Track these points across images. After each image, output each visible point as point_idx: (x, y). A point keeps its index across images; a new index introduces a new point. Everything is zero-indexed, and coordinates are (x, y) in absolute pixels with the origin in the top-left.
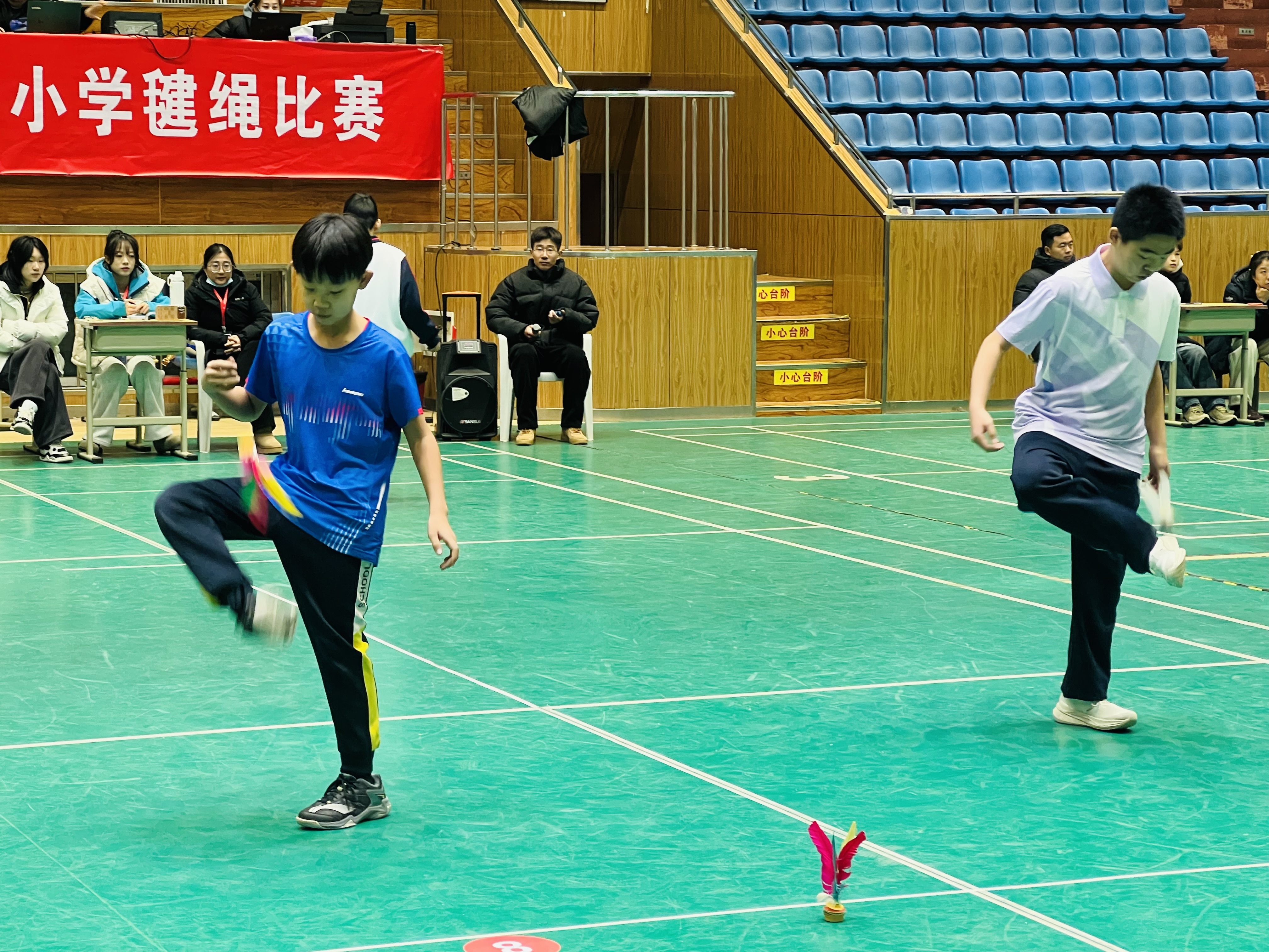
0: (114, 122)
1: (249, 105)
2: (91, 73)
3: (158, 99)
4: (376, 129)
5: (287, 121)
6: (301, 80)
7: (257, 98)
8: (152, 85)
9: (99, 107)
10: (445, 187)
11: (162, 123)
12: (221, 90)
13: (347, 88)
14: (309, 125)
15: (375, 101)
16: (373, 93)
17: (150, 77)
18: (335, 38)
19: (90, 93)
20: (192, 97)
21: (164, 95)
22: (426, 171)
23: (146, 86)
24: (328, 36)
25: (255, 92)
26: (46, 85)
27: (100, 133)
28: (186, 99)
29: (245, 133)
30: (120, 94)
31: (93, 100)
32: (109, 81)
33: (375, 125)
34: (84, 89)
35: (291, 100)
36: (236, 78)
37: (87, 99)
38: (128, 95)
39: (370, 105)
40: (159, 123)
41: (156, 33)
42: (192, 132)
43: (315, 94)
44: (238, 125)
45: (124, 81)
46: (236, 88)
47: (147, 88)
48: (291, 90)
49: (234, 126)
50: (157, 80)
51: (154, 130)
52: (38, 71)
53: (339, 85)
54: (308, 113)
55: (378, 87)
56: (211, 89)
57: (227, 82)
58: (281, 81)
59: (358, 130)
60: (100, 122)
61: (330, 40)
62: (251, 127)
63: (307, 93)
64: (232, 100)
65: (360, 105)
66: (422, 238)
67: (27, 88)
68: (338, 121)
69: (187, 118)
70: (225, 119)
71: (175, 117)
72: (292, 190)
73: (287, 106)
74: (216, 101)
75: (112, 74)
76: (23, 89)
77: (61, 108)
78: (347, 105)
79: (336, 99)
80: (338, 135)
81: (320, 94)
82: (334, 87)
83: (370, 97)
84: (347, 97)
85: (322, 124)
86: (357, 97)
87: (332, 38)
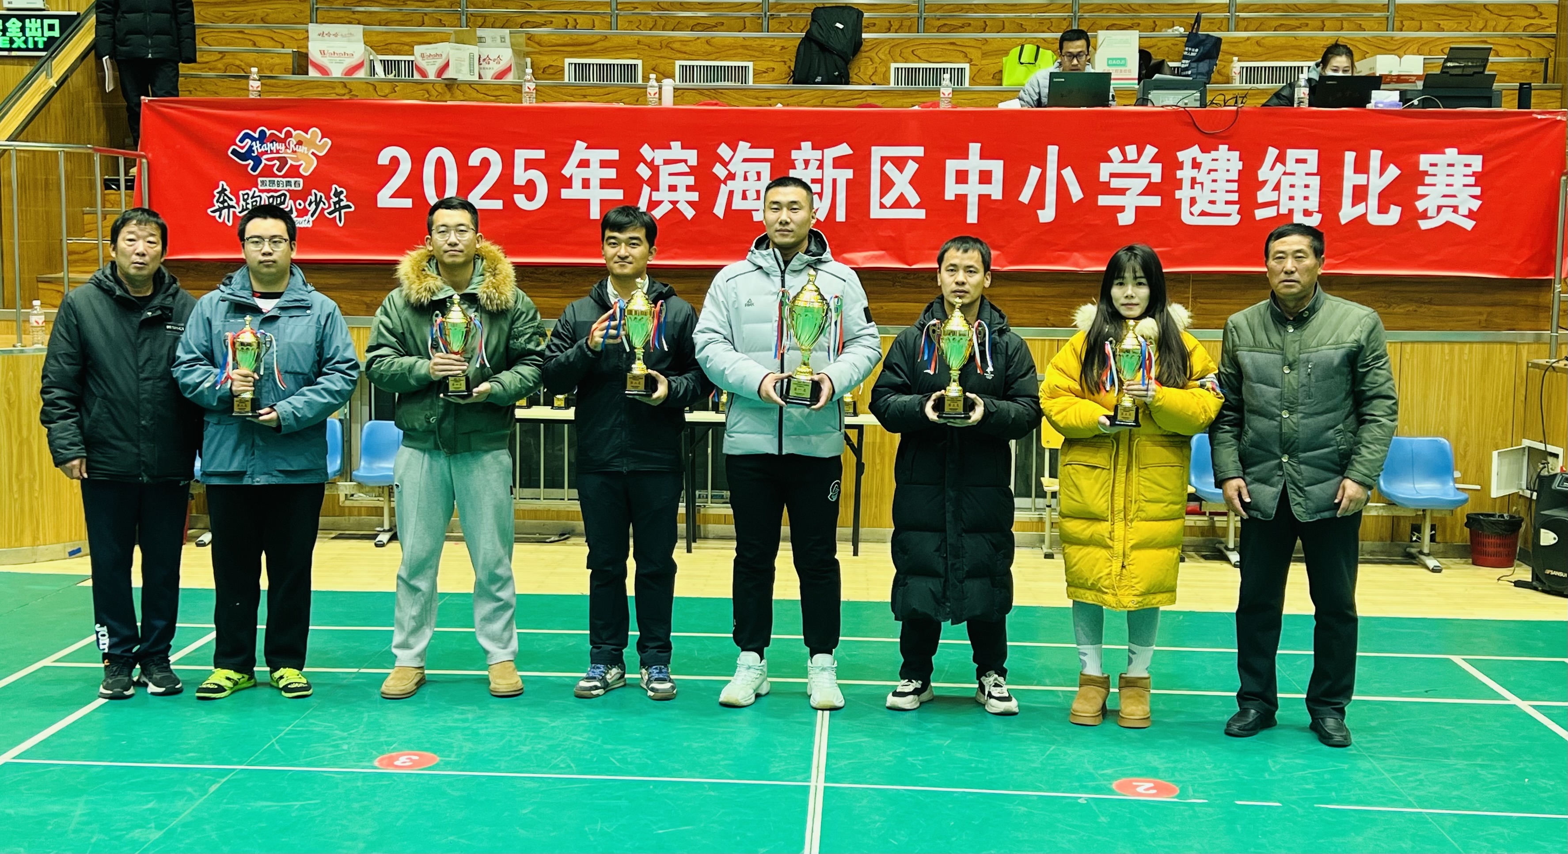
0: (1138, 209)
1: (1307, 186)
2: (1115, 153)
3: (1194, 181)
4: (1471, 215)
5: (1353, 205)
6: (1376, 156)
7: (1318, 178)
8: (1188, 165)
9: (1122, 192)
10: (1558, 287)
11: (1196, 210)
12: (1272, 169)
13: (1435, 165)
14: (1383, 209)
15: (1472, 180)
16: (1469, 171)
17: (1185, 156)
18: (1424, 103)
19: (1112, 175)
20: (1236, 178)
21: (1201, 176)
22: (1534, 267)
23: (1180, 166)
24: (1416, 102)
25: (1315, 171)
26: (1061, 167)
27: (1121, 223)
28: (1228, 181)
30: (1148, 176)
31: (1116, 183)
32: (1135, 161)
33: (1470, 210)
34: (1105, 171)
35: (1361, 179)
36: (1292, 154)
37: (1109, 182)
38: (1157, 178)
39: (1465, 186)
40: (1193, 209)
41: (1198, 104)
42: (1234, 220)
43: (1393, 172)
44: (1291, 211)
45: (1153, 161)
46: (1291, 166)
47: (1182, 169)
48: (1361, 167)
49: (1286, 212)
50: (1194, 159)
51: (1186, 218)
52: (1053, 151)
53: (1425, 161)
54: (1381, 195)
55: (1477, 162)
56: (1260, 168)
57: (1281, 159)
58: (1350, 157)
59: (1447, 216)
60: (1121, 209)
61: (1417, 107)
62: (1307, 213)
63: (1382, 171)
64: (1287, 180)
65: (1451, 185)
66: (1524, 350)
67: (1039, 170)
68: (1420, 205)
69: (1227, 203)
70: (1276, 203)
71: (1212, 202)
72: (1358, 289)
73: (1355, 187)
74: (1265, 182)
75: (1140, 153)
76: (1034, 173)
77: (1076, 193)
78: (1434, 185)
79: (1419, 177)
80: (1420, 222)
81: (1398, 172)
82: (1417, 164)
83: (1465, 176)
84: (1435, 175)
85: (1400, 209)
86: (1448, 175)
87: (1421, 105)
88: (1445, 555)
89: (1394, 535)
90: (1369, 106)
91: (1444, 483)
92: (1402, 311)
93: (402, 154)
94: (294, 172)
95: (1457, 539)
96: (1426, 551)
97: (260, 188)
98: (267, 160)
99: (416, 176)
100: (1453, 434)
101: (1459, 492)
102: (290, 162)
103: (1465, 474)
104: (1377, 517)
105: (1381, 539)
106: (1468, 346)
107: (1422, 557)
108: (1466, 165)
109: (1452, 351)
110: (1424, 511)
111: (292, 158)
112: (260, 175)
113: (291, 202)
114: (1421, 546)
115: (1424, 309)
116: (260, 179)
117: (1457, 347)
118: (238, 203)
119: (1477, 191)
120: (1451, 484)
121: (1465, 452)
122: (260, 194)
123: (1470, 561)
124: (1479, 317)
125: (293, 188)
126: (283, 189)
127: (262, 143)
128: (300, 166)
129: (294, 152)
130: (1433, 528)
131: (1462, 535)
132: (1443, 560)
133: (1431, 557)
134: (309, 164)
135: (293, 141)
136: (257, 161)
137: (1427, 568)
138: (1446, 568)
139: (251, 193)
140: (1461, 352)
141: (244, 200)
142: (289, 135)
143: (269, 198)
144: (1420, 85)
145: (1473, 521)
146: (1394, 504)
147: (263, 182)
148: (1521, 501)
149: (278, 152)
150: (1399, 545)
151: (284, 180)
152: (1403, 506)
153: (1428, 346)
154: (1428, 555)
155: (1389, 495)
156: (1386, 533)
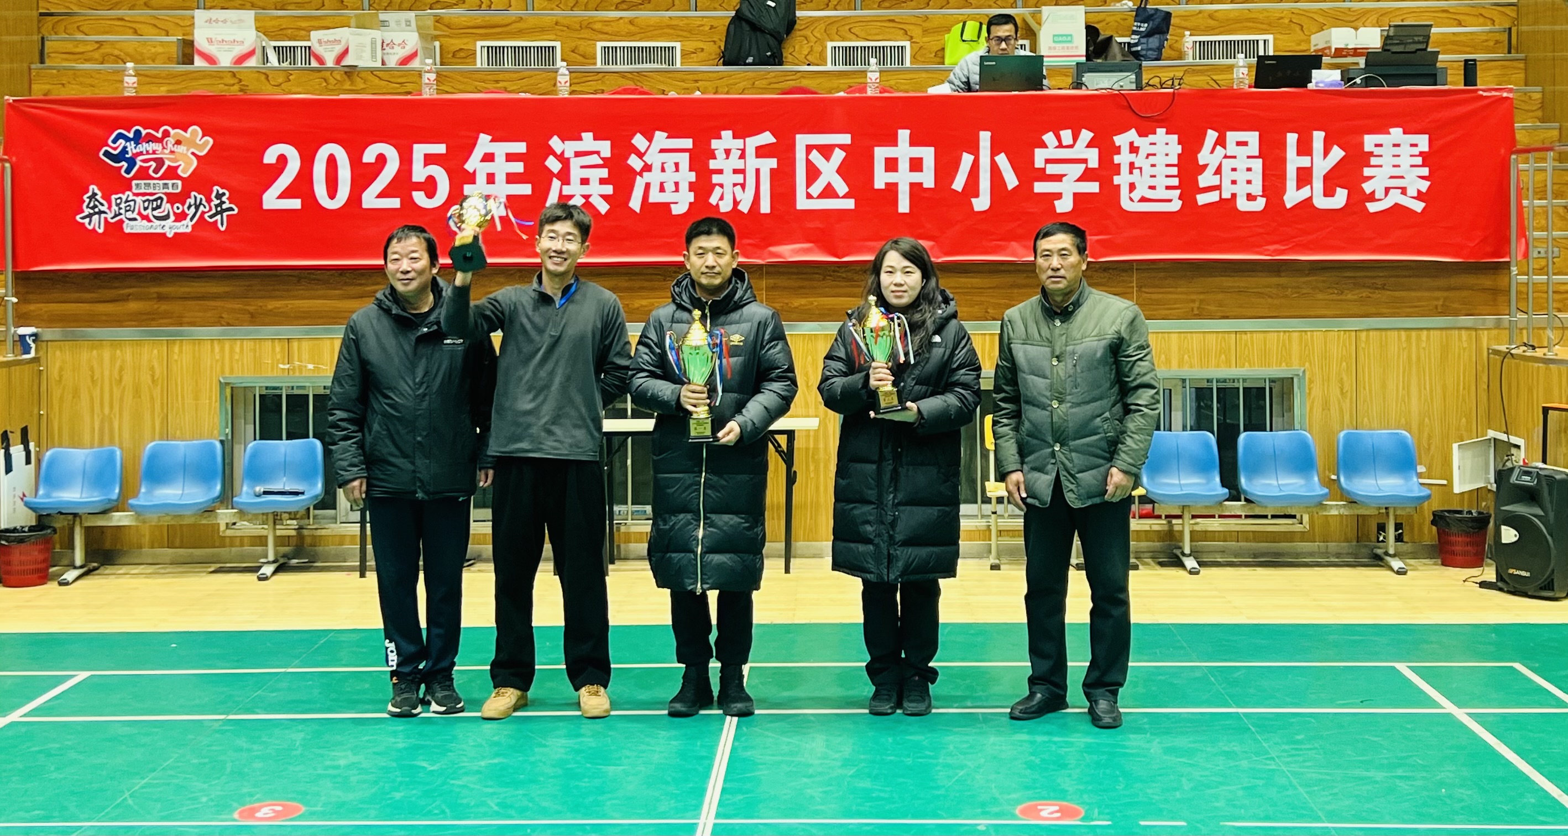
0: (1076, 196)
1: (1249, 170)
2: (1049, 138)
3: (1132, 165)
4: (1420, 196)
5: (1299, 188)
6: (1318, 137)
7: (1260, 161)
8: (1125, 149)
9: (1058, 178)
10: (1514, 270)
11: (1136, 195)
12: (1212, 152)
13: (1381, 145)
14: (1329, 192)
15: (1419, 161)
16: (1416, 151)
17: (1122, 140)
18: (1367, 82)
19: (1048, 161)
20: (1176, 162)
21: (1139, 160)
22: (1489, 249)
23: (1118, 150)
24: (1358, 81)
25: (1257, 154)
26: (994, 153)
27: (1059, 210)
28: (1167, 165)
29: (1243, 205)
30: (1085, 161)
31: (1052, 169)
32: (1071, 146)
33: (1419, 192)
34: (1040, 156)
35: (1305, 162)
36: (1232, 137)
37: (1044, 169)
38: (1094, 163)
39: (1412, 166)
40: (1132, 195)
41: (1134, 86)
42: (1176, 206)
43: (1337, 153)
44: (1234, 196)
45: (1090, 145)
46: (1231, 148)
47: (1119, 153)
48: (1305, 148)
49: (1229, 196)
50: (1131, 144)
51: (1126, 204)
52: (985, 138)
53: (1369, 141)
54: (1326, 178)
55: (1423, 142)
56: (1199, 150)
57: (1221, 142)
58: (1292, 138)
59: (1395, 198)
60: (1059, 196)
61: (1359, 86)
62: (1250, 197)
63: (1326, 153)
64: (1228, 164)
65: (1399, 166)
66: (1484, 336)
67: (972, 157)
68: (1367, 187)
69: (1168, 188)
70: (1218, 188)
71: (1152, 188)
72: (1308, 275)
73: (1299, 169)
74: (1206, 166)
75: (1075, 138)
76: (967, 160)
77: (1011, 181)
78: (1381, 166)
79: (1364, 158)
80: (1368, 204)
81: (1342, 153)
82: (1362, 144)
83: (1412, 156)
84: (1381, 156)
85: (1346, 191)
86: (1394, 156)
87: (1364, 84)
88: (1414, 556)
89: (1360, 537)
90: (1311, 86)
91: (1407, 479)
92: (1355, 297)
93: (290, 151)
94: (172, 173)
95: (1426, 537)
96: (1391, 551)
97: (135, 191)
98: (144, 161)
99: (305, 175)
100: (1415, 426)
101: (1422, 488)
102: (167, 163)
103: (1429, 468)
104: (1341, 516)
105: (1347, 540)
106: (1425, 332)
107: (1388, 558)
108: (1412, 145)
109: (1409, 339)
110: (1386, 508)
111: (170, 159)
112: (135, 178)
113: (169, 206)
114: (1386, 547)
115: (1377, 295)
116: (134, 182)
117: (1414, 334)
118: (110, 208)
119: (1425, 171)
120: (1415, 479)
121: (1429, 445)
122: (135, 198)
123: (1439, 561)
124: (1436, 303)
125: (170, 190)
126: (160, 192)
127: (137, 143)
128: (178, 167)
129: (172, 152)
130: (1398, 526)
131: (1430, 534)
132: (1412, 562)
133: (1397, 558)
134: (189, 164)
135: (170, 141)
136: (132, 162)
137: (1391, 569)
138: (1411, 570)
139: (124, 198)
140: (1419, 339)
141: (118, 205)
142: (166, 134)
143: (144, 202)
144: (1362, 62)
145: (1438, 519)
146: (1355, 502)
147: (137, 185)
148: (1490, 495)
149: (154, 152)
150: (1366, 546)
151: (161, 182)
152: (1364, 505)
153: (1384, 333)
154: (1394, 556)
155: (1348, 492)
156: (1352, 534)
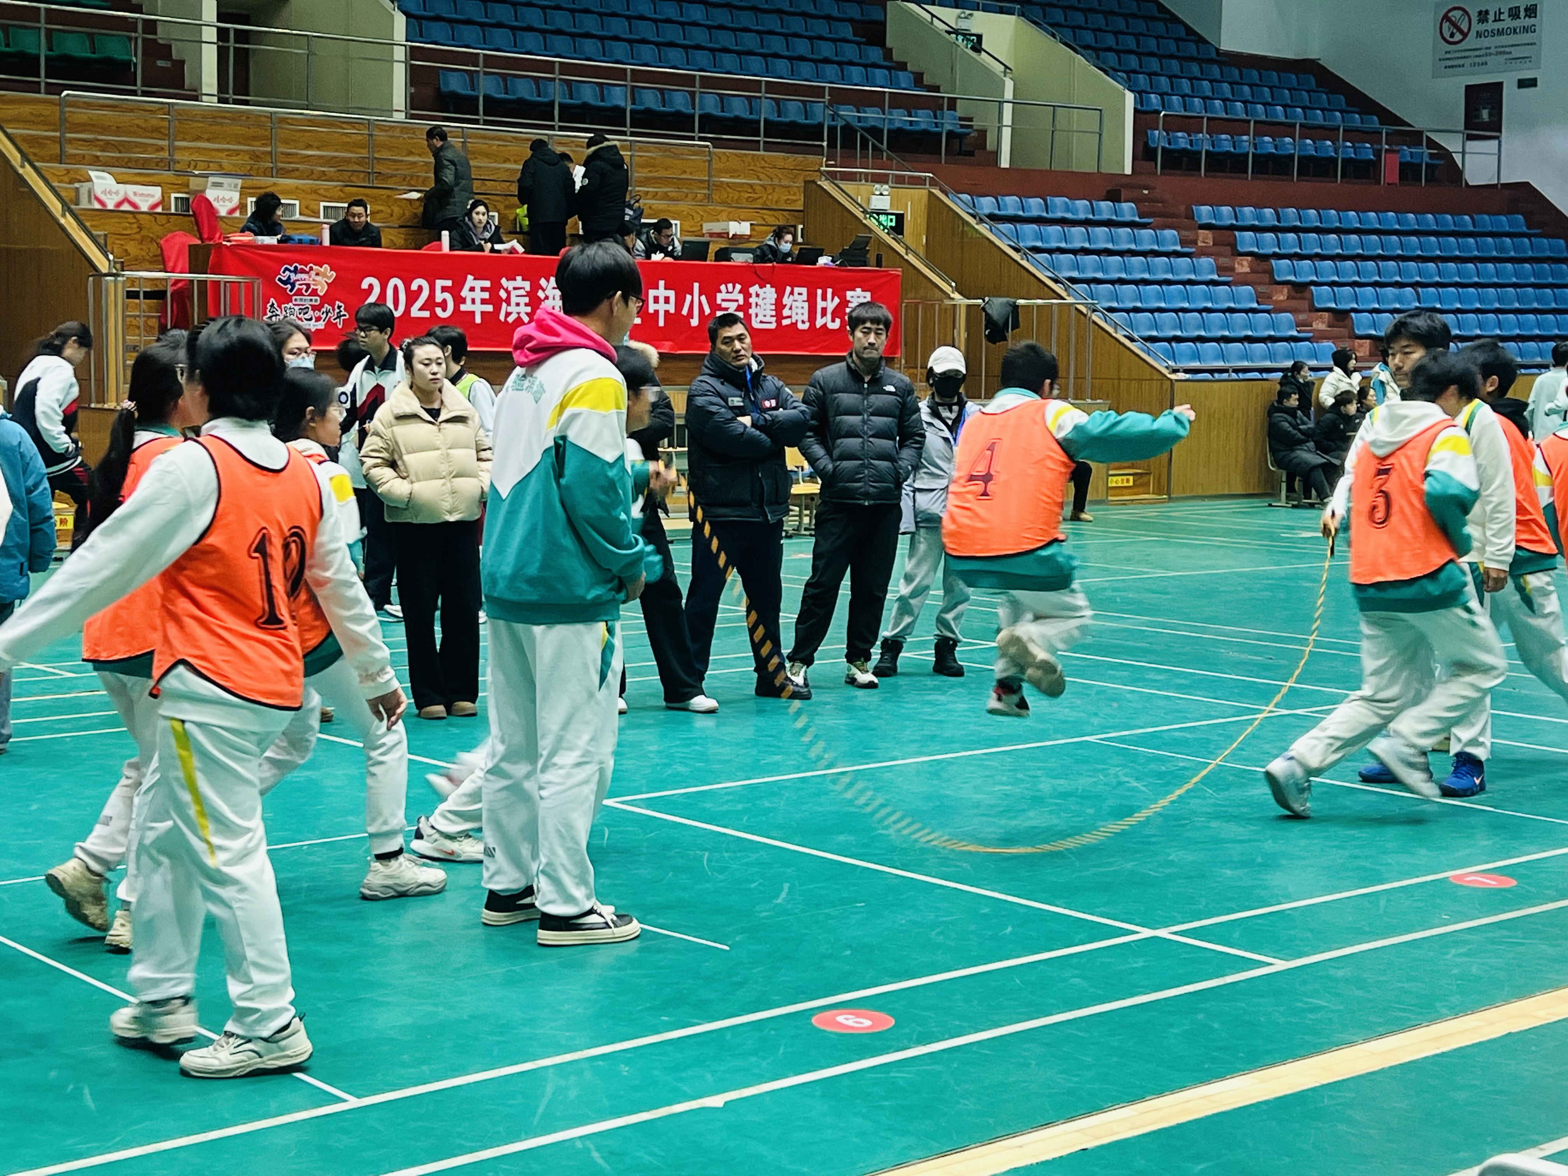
1: (803, 308)
2: (723, 287)
3: (757, 304)
5: (821, 318)
6: (830, 291)
7: (807, 303)
8: (754, 295)
12: (789, 298)
13: (853, 297)
14: (833, 321)
17: (752, 290)
18: (842, 264)
19: (723, 300)
20: (774, 302)
21: (760, 301)
24: (838, 263)
25: (806, 299)
26: (700, 295)
28: (771, 304)
29: (801, 326)
30: (737, 300)
32: (732, 292)
34: (719, 297)
35: (824, 304)
36: (797, 290)
38: (741, 302)
40: (757, 320)
42: (773, 326)
43: (837, 300)
44: (797, 321)
45: (740, 292)
46: (796, 296)
47: (752, 297)
48: (824, 297)
49: (794, 322)
50: (757, 292)
51: (755, 324)
52: (696, 286)
53: (849, 294)
54: (832, 313)
56: (783, 297)
57: (792, 293)
58: (819, 292)
61: (839, 266)
62: (803, 322)
63: (833, 300)
64: (795, 304)
67: (691, 297)
69: (771, 316)
70: (790, 317)
71: (765, 316)
73: (822, 308)
74: (786, 305)
75: (734, 288)
76: (689, 297)
77: (707, 311)
81: (840, 300)
82: (845, 295)
85: (839, 320)
94: (314, 293)
97: (294, 303)
98: (299, 285)
112: (294, 295)
113: (312, 312)
116: (294, 297)
118: (281, 312)
122: (294, 307)
125: (313, 303)
126: (308, 304)
128: (318, 289)
134: (323, 288)
136: (293, 285)
141: (285, 311)
143: (299, 309)
147: (295, 299)
151: (309, 298)
